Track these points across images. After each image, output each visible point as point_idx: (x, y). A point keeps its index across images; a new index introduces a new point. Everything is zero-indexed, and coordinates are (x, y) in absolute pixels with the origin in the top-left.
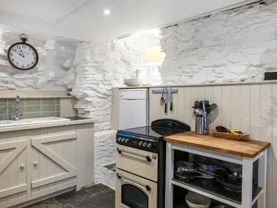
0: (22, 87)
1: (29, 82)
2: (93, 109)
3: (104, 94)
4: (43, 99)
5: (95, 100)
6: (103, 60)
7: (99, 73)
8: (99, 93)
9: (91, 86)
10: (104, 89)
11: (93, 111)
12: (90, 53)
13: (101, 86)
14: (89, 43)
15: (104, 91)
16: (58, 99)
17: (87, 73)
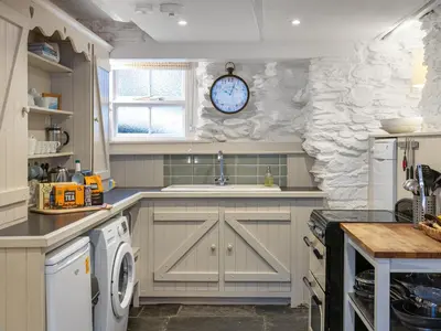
0: (235, 138)
1: (241, 130)
2: (330, 175)
3: (351, 148)
4: (261, 156)
5: (333, 159)
6: (349, 85)
7: (342, 110)
8: (341, 145)
9: (324, 133)
10: (350, 138)
11: (330, 179)
12: (321, 76)
13: (346, 133)
14: (320, 59)
15: (352, 142)
16: (285, 156)
17: (317, 112)
